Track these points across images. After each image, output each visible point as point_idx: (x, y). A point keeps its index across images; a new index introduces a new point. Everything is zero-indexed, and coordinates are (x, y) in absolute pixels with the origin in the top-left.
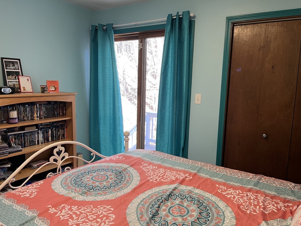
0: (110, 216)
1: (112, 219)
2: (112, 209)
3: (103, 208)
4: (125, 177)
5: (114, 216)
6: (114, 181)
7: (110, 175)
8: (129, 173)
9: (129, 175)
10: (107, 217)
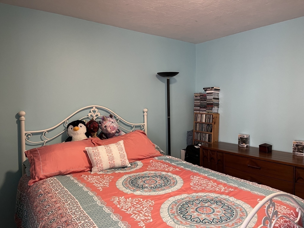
0: (193, 184)
1: (192, 183)
2: (192, 188)
3: (198, 189)
4: (177, 209)
5: (191, 184)
6: (189, 207)
7: (194, 212)
8: (170, 214)
9: (172, 211)
10: (195, 184)
